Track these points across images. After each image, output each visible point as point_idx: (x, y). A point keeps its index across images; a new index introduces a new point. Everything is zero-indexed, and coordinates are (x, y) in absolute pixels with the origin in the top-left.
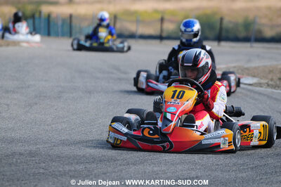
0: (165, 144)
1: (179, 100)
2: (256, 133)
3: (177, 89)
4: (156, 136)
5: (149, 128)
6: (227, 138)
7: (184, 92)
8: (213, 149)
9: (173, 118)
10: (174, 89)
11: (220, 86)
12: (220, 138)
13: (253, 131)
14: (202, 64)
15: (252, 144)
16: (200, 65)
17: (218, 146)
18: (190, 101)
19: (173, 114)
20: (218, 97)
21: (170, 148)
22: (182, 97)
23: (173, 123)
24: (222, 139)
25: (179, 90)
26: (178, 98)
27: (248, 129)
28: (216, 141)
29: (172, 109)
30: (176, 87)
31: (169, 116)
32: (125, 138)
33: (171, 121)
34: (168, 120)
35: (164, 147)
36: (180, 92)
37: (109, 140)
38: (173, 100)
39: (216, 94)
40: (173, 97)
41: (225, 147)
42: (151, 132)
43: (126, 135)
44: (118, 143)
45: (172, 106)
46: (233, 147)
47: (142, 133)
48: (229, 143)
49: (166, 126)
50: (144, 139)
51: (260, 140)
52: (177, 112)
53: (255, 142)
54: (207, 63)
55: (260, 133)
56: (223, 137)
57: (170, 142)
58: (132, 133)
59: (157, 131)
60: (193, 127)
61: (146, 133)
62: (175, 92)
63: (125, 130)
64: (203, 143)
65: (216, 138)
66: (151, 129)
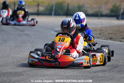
0: (57, 63)
1: (62, 42)
2: (99, 58)
3: (61, 37)
4: (52, 59)
6: (86, 60)
7: (64, 39)
9: (60, 50)
10: (60, 37)
11: (80, 37)
12: (83, 60)
13: (97, 57)
17: (82, 64)
18: (67, 43)
19: (60, 49)
20: (79, 42)
21: (59, 65)
22: (63, 41)
23: (60, 53)
25: (62, 38)
26: (62, 41)
29: (59, 46)
30: (60, 36)
31: (58, 50)
32: (37, 60)
34: (58, 52)
35: (56, 64)
36: (62, 39)
37: (29, 61)
38: (59, 42)
39: (78, 40)
40: (59, 41)
41: (85, 64)
42: (50, 57)
43: (37, 59)
44: (34, 63)
45: (59, 45)
46: (89, 65)
47: (46, 58)
48: (87, 62)
49: (57, 54)
50: (46, 61)
51: (100, 62)
52: (62, 47)
53: (98, 63)
54: (74, 25)
55: (100, 58)
56: (85, 59)
57: (59, 62)
58: (40, 58)
59: (52, 57)
60: (70, 55)
61: (47, 58)
62: (60, 38)
63: (37, 57)
64: (75, 62)
65: (81, 60)
66: (50, 56)
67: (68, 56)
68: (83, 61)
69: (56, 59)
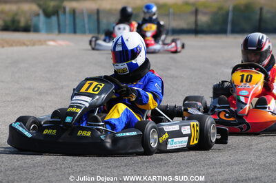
0: (242, 126)
3: (243, 73)
4: (233, 119)
5: (224, 111)
7: (251, 76)
9: (246, 101)
16: (264, 49)
18: (259, 84)
19: (246, 97)
21: (247, 130)
22: (250, 81)
23: (247, 107)
25: (246, 74)
26: (246, 81)
29: (244, 93)
30: (242, 71)
31: (242, 99)
33: (246, 104)
34: (243, 103)
35: (241, 129)
36: (247, 76)
40: (242, 81)
42: (227, 115)
45: (244, 89)
47: (219, 117)
49: (242, 109)
50: (221, 122)
52: (249, 94)
57: (247, 123)
59: (232, 114)
61: (222, 116)
62: (243, 76)
66: (227, 113)
69: (240, 118)
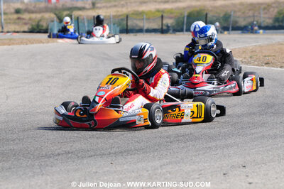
0: (91, 122)
2: (188, 112)
3: (113, 77)
4: (85, 116)
6: (142, 116)
7: (118, 79)
8: (129, 125)
9: (100, 100)
10: (111, 77)
11: (163, 74)
13: (184, 110)
14: (147, 55)
15: (183, 121)
16: (145, 57)
17: (135, 122)
18: (119, 87)
19: (101, 97)
21: (95, 126)
22: (114, 83)
23: (100, 104)
24: (137, 117)
26: (111, 83)
27: (177, 109)
28: (132, 118)
29: (101, 93)
30: (113, 75)
31: (97, 99)
32: (61, 118)
33: (98, 103)
34: (96, 102)
35: (90, 125)
36: (115, 79)
38: (106, 86)
40: (107, 83)
41: (141, 123)
42: (82, 113)
43: (63, 115)
44: (57, 122)
45: (103, 90)
46: (149, 123)
47: (75, 114)
48: (144, 120)
49: (93, 107)
50: (75, 118)
51: (193, 118)
52: (105, 95)
54: (151, 55)
55: (192, 112)
56: (139, 115)
57: (94, 120)
58: (68, 113)
59: (85, 112)
61: (78, 115)
62: (111, 79)
64: (120, 120)
65: (132, 116)
66: (82, 110)
67: (113, 109)
68: (136, 118)
69: (91, 116)
